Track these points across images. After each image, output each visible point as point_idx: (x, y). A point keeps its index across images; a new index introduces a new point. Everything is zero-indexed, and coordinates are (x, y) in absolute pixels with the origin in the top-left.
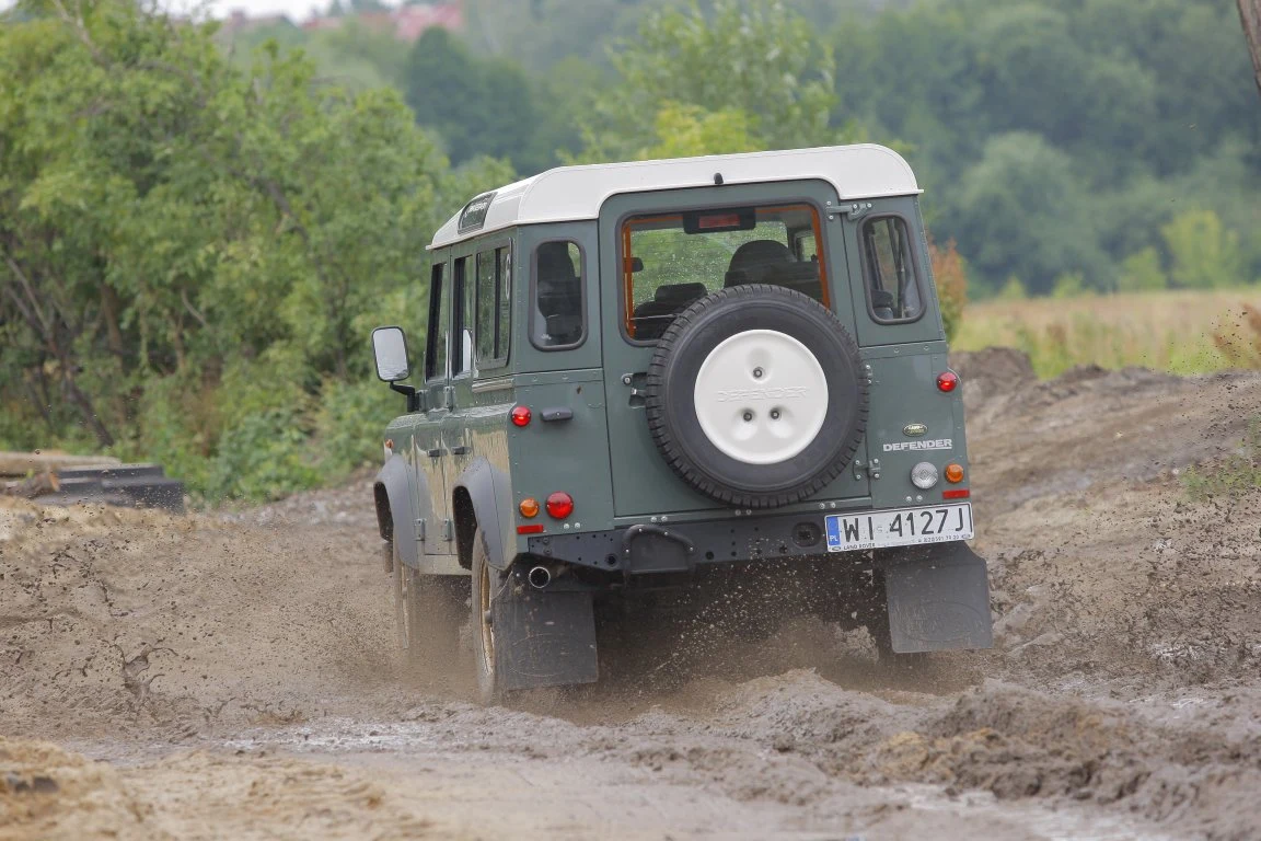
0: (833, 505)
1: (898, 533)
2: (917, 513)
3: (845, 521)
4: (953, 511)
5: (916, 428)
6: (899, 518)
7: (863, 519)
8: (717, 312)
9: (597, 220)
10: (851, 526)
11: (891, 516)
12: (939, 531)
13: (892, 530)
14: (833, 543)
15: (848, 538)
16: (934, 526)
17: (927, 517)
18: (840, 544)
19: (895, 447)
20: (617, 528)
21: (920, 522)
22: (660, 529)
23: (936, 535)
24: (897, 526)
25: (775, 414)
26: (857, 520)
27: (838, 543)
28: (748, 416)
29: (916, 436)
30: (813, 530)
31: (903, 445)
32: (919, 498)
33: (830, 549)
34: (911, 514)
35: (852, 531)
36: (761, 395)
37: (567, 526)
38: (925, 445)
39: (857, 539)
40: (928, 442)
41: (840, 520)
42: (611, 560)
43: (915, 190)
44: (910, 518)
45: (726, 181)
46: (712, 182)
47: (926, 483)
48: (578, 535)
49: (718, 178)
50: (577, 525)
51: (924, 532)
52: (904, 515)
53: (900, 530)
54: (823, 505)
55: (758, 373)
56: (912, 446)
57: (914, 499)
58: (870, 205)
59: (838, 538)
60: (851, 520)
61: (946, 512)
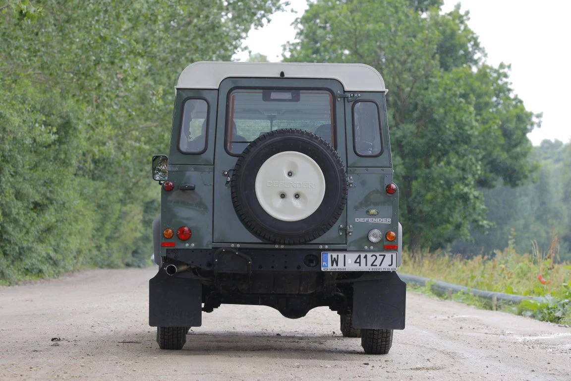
0: (327, 247)
1: (359, 264)
2: (369, 255)
3: (331, 256)
5: (373, 211)
6: (359, 256)
9: (218, 90)
10: (335, 258)
12: (380, 265)
13: (356, 262)
14: (325, 266)
16: (378, 263)
17: (374, 257)
19: (361, 220)
20: (213, 248)
22: (234, 250)
23: (378, 267)
24: (358, 261)
25: (297, 196)
27: (327, 266)
28: (283, 196)
29: (373, 215)
30: (315, 258)
31: (366, 220)
33: (322, 269)
35: (335, 261)
36: (290, 186)
37: (187, 245)
38: (377, 220)
39: (337, 265)
40: (379, 219)
41: (329, 255)
42: (209, 265)
43: (384, 89)
44: (366, 257)
45: (286, 76)
49: (282, 74)
50: (193, 245)
51: (372, 265)
52: (363, 255)
53: (360, 263)
54: (321, 247)
55: (290, 174)
56: (370, 220)
58: (359, 95)
59: (327, 264)
61: (384, 256)
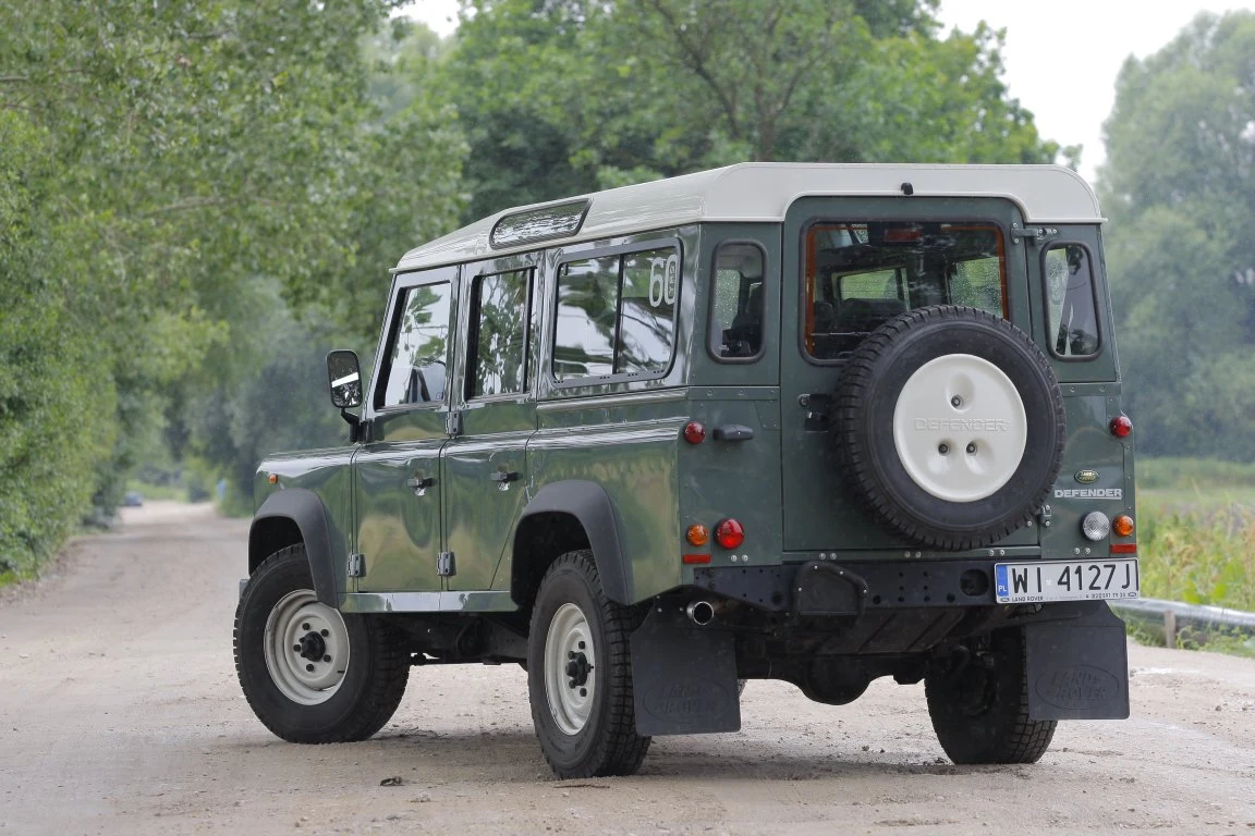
2: (1085, 567)
3: (1014, 571)
4: (1120, 566)
5: (1089, 474)
6: (1067, 570)
7: (1032, 569)
8: (920, 332)
10: (1020, 576)
11: (1059, 568)
12: (1107, 587)
13: (1060, 583)
14: (1002, 593)
15: (1016, 591)
17: (1095, 571)
18: (1008, 595)
21: (1088, 575)
23: (1103, 591)
24: (1065, 580)
26: (1026, 570)
27: (1006, 594)
28: (943, 448)
29: (1087, 483)
31: (1075, 492)
32: (1088, 550)
34: (1079, 567)
35: (1021, 582)
39: (1025, 591)
40: (1099, 491)
44: (1079, 571)
46: (901, 193)
47: (1096, 534)
48: (744, 569)
51: (1092, 588)
52: (1073, 568)
53: (1068, 583)
55: (956, 402)
57: (1083, 550)
59: (1006, 588)
60: (1020, 570)
61: (1114, 567)
